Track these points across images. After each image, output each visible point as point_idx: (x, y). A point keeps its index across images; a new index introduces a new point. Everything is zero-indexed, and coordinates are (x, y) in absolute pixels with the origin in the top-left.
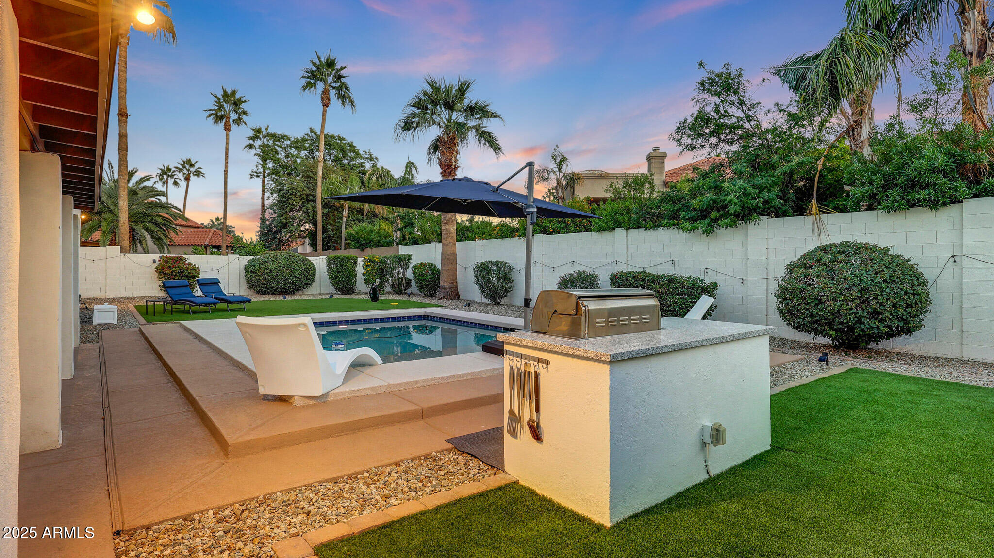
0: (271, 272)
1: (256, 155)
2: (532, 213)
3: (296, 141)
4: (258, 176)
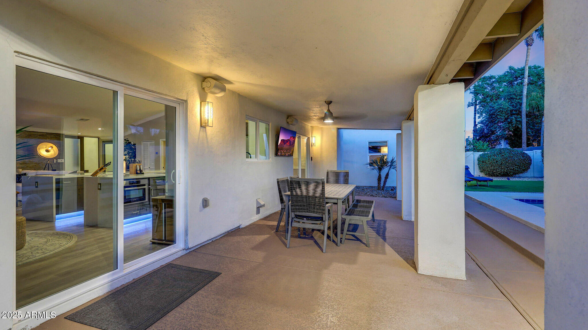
0: (497, 162)
1: (471, 93)
3: (500, 77)
4: (472, 105)
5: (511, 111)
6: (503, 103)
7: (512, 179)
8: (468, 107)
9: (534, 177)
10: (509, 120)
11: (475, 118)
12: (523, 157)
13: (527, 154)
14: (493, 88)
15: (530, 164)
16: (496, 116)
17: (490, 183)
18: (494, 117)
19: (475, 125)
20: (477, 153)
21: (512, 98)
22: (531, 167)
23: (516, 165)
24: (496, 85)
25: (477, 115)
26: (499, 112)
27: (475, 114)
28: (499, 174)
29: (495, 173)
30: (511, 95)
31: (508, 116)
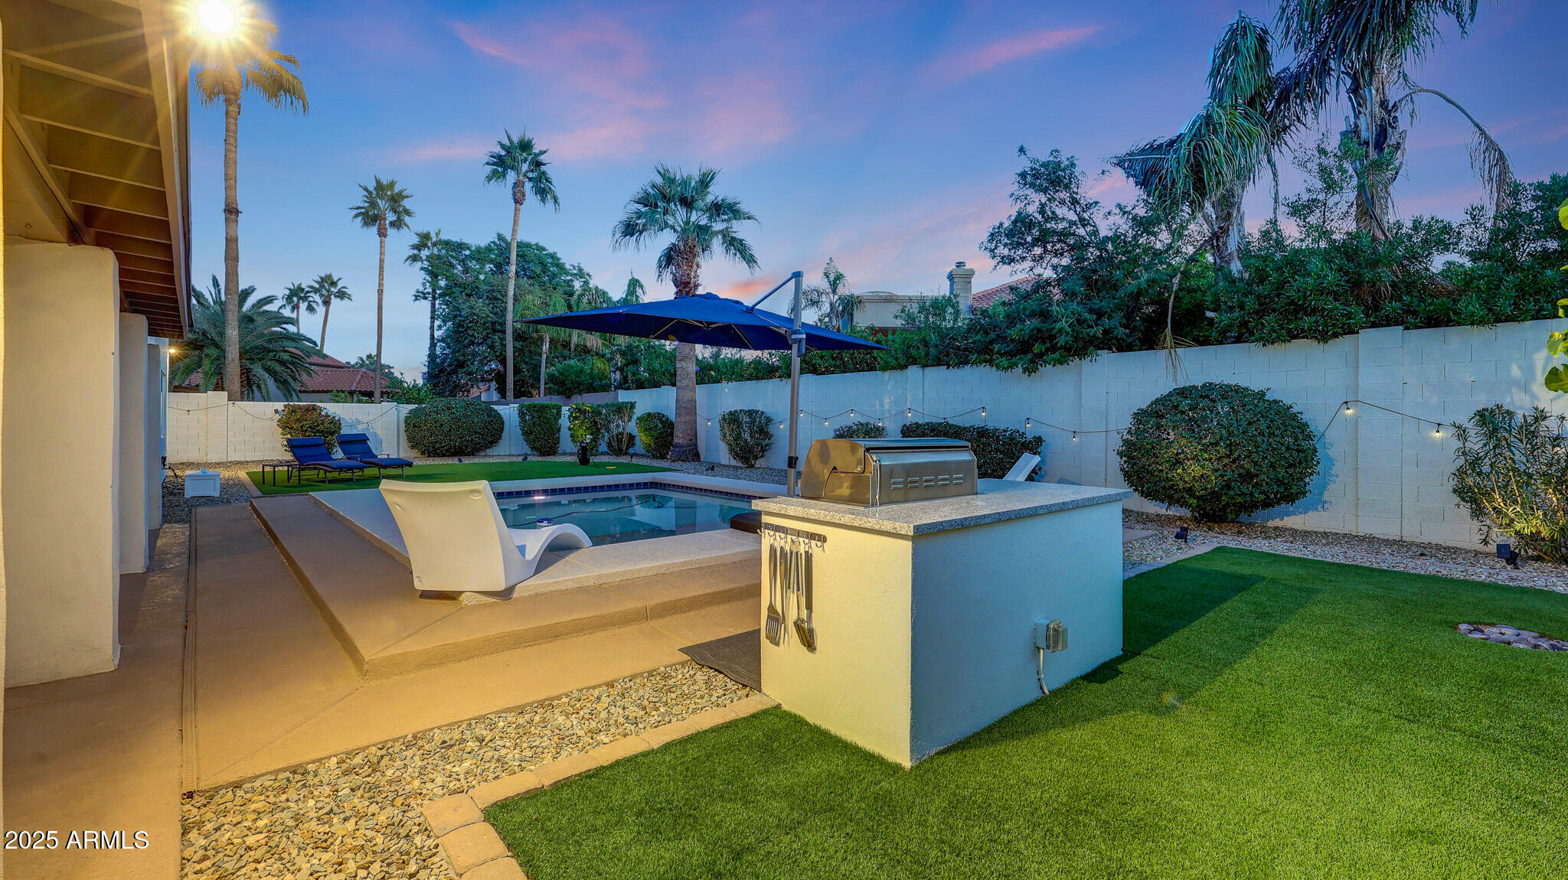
0: (442, 425)
1: (422, 269)
2: (800, 341)
3: (479, 250)
4: (425, 298)
5: (494, 323)
6: (481, 307)
7: (466, 461)
8: (416, 300)
9: (510, 455)
10: (489, 342)
11: (432, 328)
12: (488, 416)
13: (495, 411)
14: (466, 270)
15: (502, 429)
16: (466, 330)
17: (407, 471)
18: (462, 332)
19: (433, 345)
20: (405, 405)
21: (496, 299)
22: (505, 435)
23: (476, 433)
24: (473, 264)
25: (437, 323)
26: (470, 322)
27: (433, 318)
28: (447, 450)
29: (438, 449)
30: (493, 291)
31: (488, 333)
